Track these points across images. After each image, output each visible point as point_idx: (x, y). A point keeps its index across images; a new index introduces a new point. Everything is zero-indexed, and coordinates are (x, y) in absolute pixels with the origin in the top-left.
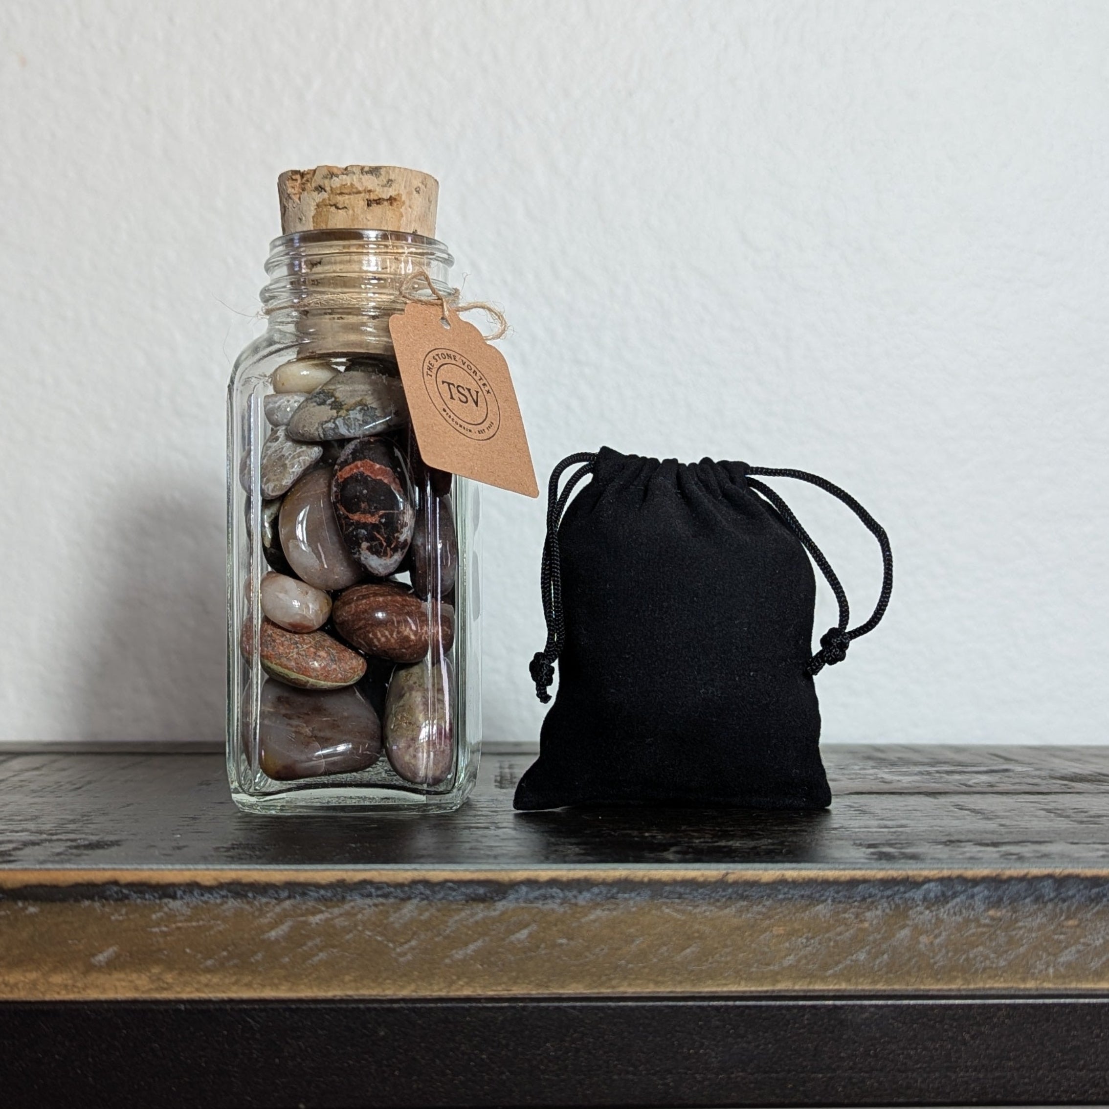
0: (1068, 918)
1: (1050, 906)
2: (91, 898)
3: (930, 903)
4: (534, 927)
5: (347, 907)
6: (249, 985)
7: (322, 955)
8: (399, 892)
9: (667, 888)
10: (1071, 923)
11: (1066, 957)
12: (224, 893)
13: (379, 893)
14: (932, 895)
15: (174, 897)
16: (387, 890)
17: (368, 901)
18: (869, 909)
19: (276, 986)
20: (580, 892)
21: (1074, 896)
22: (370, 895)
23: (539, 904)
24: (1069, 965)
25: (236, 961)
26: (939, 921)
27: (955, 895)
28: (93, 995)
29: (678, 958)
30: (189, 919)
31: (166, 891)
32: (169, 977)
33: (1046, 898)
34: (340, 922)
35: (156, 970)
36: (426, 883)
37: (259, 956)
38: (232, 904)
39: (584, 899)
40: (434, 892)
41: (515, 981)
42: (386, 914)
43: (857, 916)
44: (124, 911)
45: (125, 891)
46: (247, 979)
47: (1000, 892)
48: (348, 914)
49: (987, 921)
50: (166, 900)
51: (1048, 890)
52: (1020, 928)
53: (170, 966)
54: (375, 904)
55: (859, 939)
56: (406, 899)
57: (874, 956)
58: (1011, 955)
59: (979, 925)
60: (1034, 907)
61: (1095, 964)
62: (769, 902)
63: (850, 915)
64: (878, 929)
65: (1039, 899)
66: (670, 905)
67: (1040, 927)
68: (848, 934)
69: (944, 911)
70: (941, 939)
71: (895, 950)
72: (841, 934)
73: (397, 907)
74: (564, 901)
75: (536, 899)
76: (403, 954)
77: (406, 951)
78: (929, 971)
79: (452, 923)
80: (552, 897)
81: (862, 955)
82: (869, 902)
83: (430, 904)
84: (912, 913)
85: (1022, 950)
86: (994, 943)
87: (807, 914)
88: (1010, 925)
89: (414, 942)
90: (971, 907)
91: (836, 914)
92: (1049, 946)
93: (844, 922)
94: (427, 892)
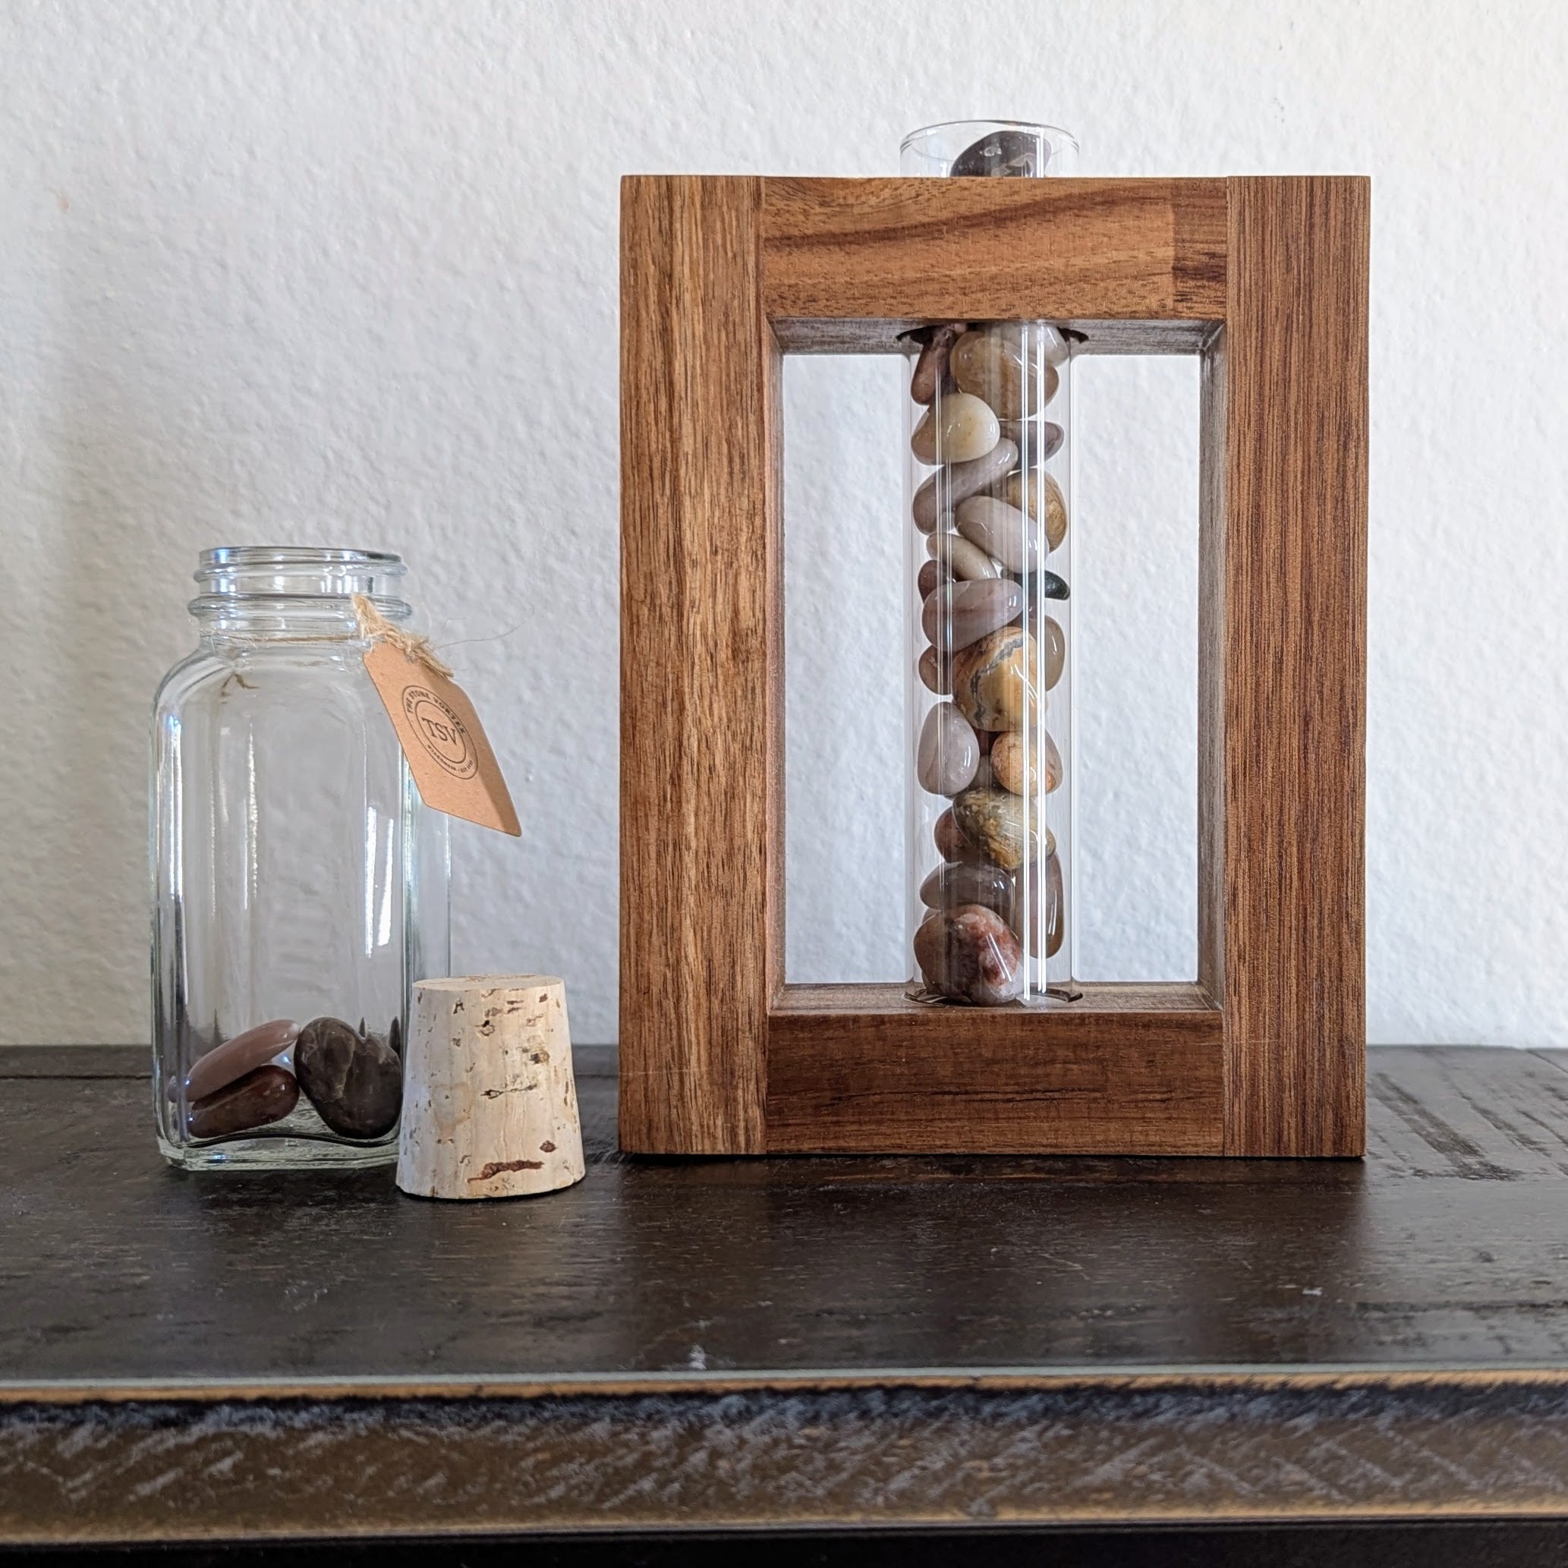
0: (901, 1437)
1: (879, 1422)
3: (731, 1420)
4: (239, 1455)
8: (68, 1415)
9: (406, 1407)
10: (904, 1442)
11: (901, 1481)
13: (44, 1415)
14: (734, 1411)
16: (53, 1412)
17: (31, 1426)
18: (655, 1428)
20: (297, 1412)
21: (908, 1410)
22: (31, 1419)
23: (245, 1428)
24: (902, 1494)
26: (742, 1442)
27: (762, 1410)
29: (420, 1491)
33: (873, 1414)
36: (104, 1404)
39: (301, 1419)
40: (112, 1415)
41: (217, 1522)
42: (50, 1441)
43: (642, 1436)
47: (817, 1407)
49: (802, 1441)
51: (876, 1402)
52: (841, 1450)
54: (39, 1431)
55: (644, 1466)
56: (79, 1423)
57: (662, 1485)
58: (831, 1482)
59: (791, 1446)
60: (861, 1423)
61: (935, 1491)
62: (532, 1422)
63: (633, 1436)
64: (666, 1453)
65: (865, 1414)
66: (407, 1427)
67: (868, 1448)
68: (630, 1459)
69: (748, 1431)
70: (744, 1465)
71: (688, 1477)
72: (621, 1458)
73: (66, 1433)
74: (277, 1424)
75: (242, 1421)
76: (74, 1490)
77: (79, 1486)
78: (730, 1502)
79: (136, 1453)
80: (262, 1419)
81: (647, 1484)
82: (655, 1420)
83: (109, 1429)
84: (708, 1433)
85: (844, 1475)
86: (810, 1468)
87: (579, 1437)
88: (829, 1446)
89: (88, 1476)
90: (782, 1425)
91: (614, 1435)
92: (877, 1470)
93: (626, 1444)
94: (105, 1415)
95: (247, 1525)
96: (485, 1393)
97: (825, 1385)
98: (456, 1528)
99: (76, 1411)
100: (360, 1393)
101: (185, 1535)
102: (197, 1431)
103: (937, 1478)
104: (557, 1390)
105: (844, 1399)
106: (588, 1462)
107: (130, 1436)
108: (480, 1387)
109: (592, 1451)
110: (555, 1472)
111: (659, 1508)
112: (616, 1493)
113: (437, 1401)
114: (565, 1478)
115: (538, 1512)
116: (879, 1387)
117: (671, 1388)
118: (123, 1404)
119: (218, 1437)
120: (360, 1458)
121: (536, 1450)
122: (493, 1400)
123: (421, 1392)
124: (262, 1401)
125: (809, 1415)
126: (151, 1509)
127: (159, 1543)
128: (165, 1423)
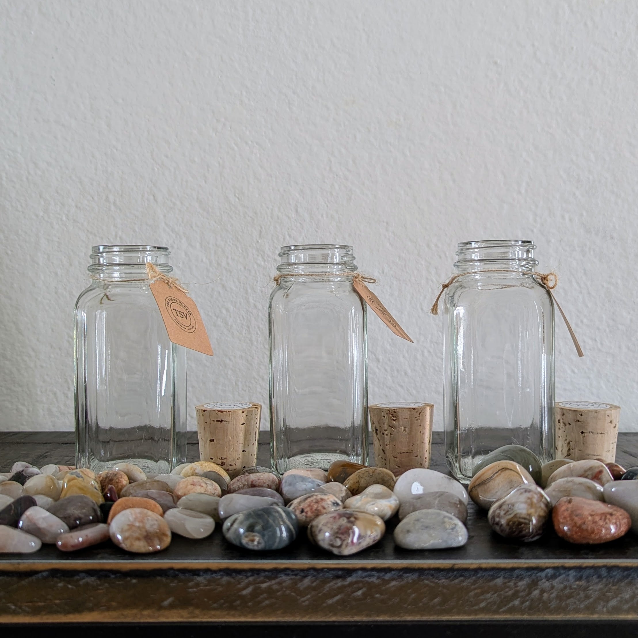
0: (613, 585)
1: (605, 580)
2: (161, 576)
3: (549, 578)
4: (364, 589)
5: (278, 580)
6: (233, 616)
7: (267, 602)
8: (302, 574)
9: (426, 572)
10: (614, 587)
11: (613, 603)
12: (221, 573)
13: (293, 573)
14: (549, 575)
15: (199, 575)
16: (296, 572)
17: (289, 578)
18: (520, 581)
19: (245, 616)
20: (386, 573)
21: (616, 575)
22: (288, 575)
23: (367, 579)
24: (613, 608)
25: (227, 604)
26: (553, 587)
27: (560, 575)
28: (162, 620)
29: (431, 604)
30: (206, 586)
31: (196, 572)
32: (197, 612)
33: (603, 577)
34: (275, 587)
35: (191, 609)
36: (315, 569)
37: (238, 602)
38: (226, 579)
39: (388, 576)
40: (319, 574)
41: (356, 614)
42: (296, 584)
43: (515, 584)
44: (176, 581)
45: (177, 572)
46: (233, 612)
47: (581, 573)
48: (279, 583)
49: (575, 587)
50: (195, 577)
51: (604, 572)
52: (590, 590)
53: (197, 607)
54: (291, 579)
55: (515, 595)
56: (305, 577)
57: (522, 603)
58: (587, 602)
59: (571, 588)
60: (597, 580)
61: (626, 607)
62: (474, 578)
63: (511, 584)
64: (524, 590)
65: (599, 577)
66: (427, 580)
67: (600, 590)
68: (510, 593)
69: (555, 582)
70: (554, 595)
71: (532, 600)
72: (507, 592)
73: (301, 580)
74: (378, 578)
75: (366, 577)
76: (304, 602)
77: (306, 600)
78: (548, 609)
79: (327, 588)
80: (373, 576)
81: (517, 602)
82: (520, 578)
83: (317, 579)
84: (540, 583)
85: (591, 600)
86: (578, 597)
87: (491, 584)
88: (586, 589)
89: (309, 596)
90: (568, 580)
91: (505, 583)
92: (604, 598)
93: (508, 587)
94: (315, 573)
95: (367, 616)
96: (456, 567)
97: (584, 565)
98: (445, 618)
99: (305, 572)
100: (410, 566)
101: (344, 619)
102: (349, 580)
103: (627, 602)
104: (484, 566)
105: (592, 571)
106: (494, 594)
107: (325, 582)
108: (454, 565)
109: (496, 590)
110: (482, 597)
111: (522, 612)
112: (505, 606)
113: (438, 570)
114: (485, 599)
115: (476, 612)
116: (605, 566)
117: (525, 566)
118: (322, 570)
119: (357, 582)
120: (409, 591)
121: (475, 589)
122: (459, 570)
123: (432, 566)
124: (373, 569)
125: (579, 576)
126: (332, 609)
127: (334, 622)
128: (338, 577)
